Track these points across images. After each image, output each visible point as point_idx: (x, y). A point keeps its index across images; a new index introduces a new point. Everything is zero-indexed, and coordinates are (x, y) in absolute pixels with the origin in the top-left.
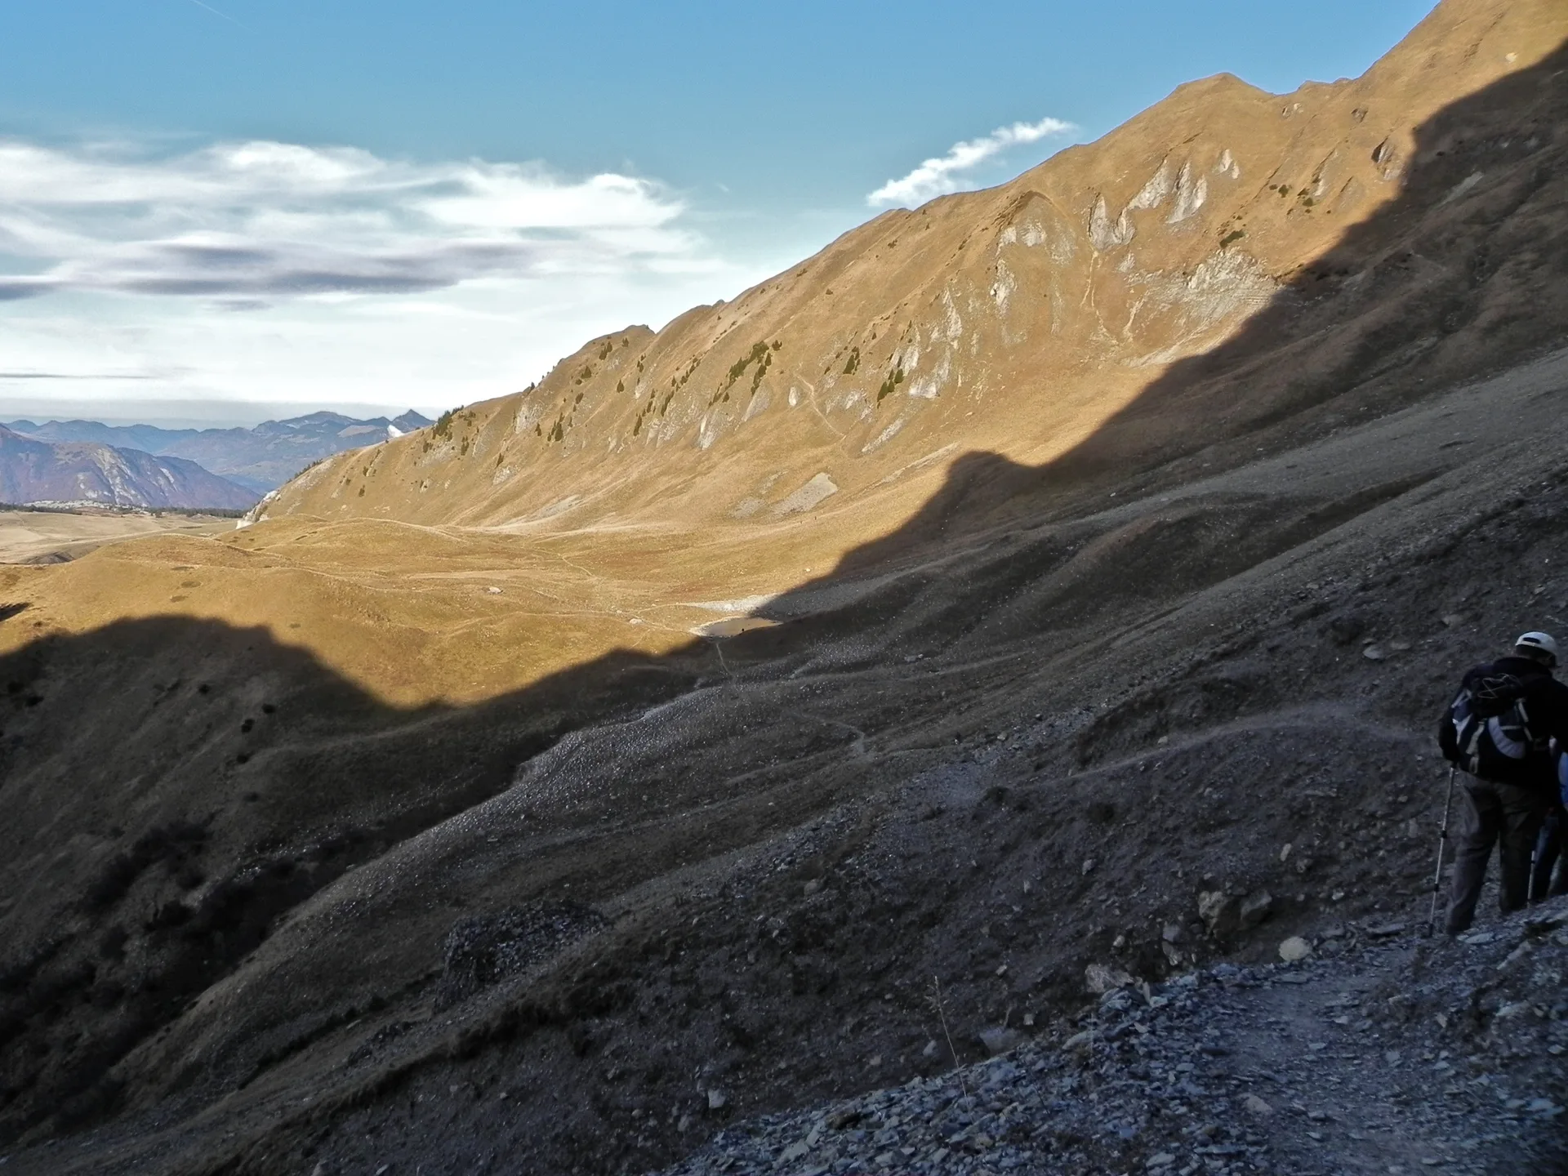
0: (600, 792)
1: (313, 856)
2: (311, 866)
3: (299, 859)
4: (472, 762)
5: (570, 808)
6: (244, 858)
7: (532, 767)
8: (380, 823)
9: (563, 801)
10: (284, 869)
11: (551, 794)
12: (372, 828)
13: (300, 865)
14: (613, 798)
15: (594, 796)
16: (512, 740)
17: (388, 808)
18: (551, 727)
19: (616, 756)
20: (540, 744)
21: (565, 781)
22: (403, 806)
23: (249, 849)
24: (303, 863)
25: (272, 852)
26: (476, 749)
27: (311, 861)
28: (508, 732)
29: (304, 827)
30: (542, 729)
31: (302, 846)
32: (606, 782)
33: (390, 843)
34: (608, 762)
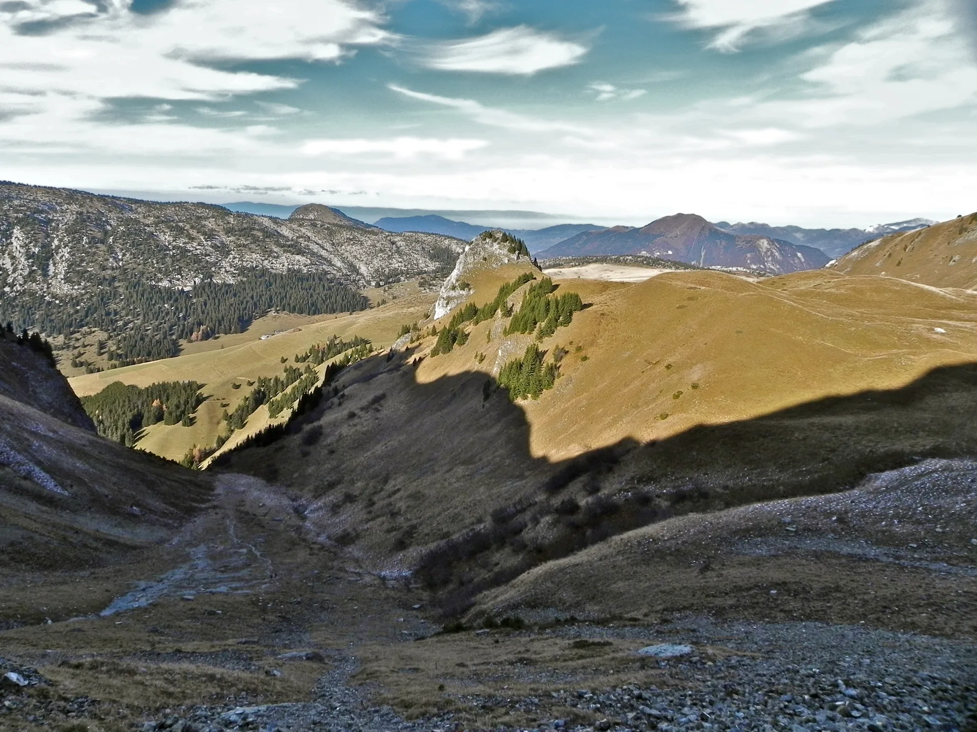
0: (929, 521)
1: (669, 497)
2: (664, 504)
3: (658, 496)
4: (824, 460)
5: (886, 525)
6: (627, 484)
7: (877, 478)
8: (726, 487)
9: (884, 516)
10: (645, 500)
11: (875, 507)
12: (718, 490)
13: (657, 500)
14: (938, 530)
15: (919, 522)
16: (871, 451)
17: (738, 478)
18: (919, 449)
19: (968, 492)
20: (897, 461)
21: (899, 499)
22: (750, 480)
23: (633, 478)
24: (660, 499)
25: (645, 485)
26: (833, 451)
27: (666, 500)
28: (871, 444)
29: (673, 473)
30: (908, 449)
31: (665, 488)
32: (941, 513)
33: (728, 505)
34: (956, 495)
